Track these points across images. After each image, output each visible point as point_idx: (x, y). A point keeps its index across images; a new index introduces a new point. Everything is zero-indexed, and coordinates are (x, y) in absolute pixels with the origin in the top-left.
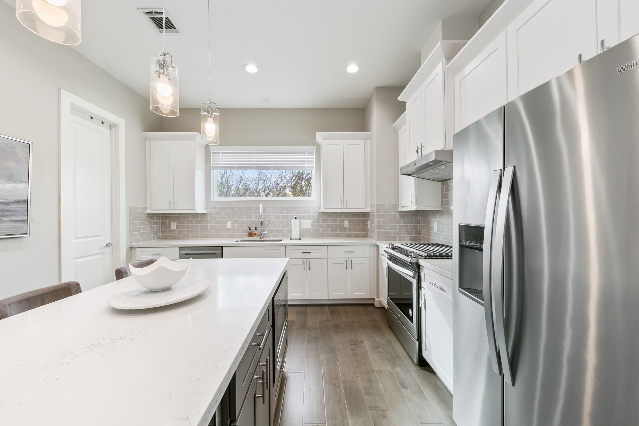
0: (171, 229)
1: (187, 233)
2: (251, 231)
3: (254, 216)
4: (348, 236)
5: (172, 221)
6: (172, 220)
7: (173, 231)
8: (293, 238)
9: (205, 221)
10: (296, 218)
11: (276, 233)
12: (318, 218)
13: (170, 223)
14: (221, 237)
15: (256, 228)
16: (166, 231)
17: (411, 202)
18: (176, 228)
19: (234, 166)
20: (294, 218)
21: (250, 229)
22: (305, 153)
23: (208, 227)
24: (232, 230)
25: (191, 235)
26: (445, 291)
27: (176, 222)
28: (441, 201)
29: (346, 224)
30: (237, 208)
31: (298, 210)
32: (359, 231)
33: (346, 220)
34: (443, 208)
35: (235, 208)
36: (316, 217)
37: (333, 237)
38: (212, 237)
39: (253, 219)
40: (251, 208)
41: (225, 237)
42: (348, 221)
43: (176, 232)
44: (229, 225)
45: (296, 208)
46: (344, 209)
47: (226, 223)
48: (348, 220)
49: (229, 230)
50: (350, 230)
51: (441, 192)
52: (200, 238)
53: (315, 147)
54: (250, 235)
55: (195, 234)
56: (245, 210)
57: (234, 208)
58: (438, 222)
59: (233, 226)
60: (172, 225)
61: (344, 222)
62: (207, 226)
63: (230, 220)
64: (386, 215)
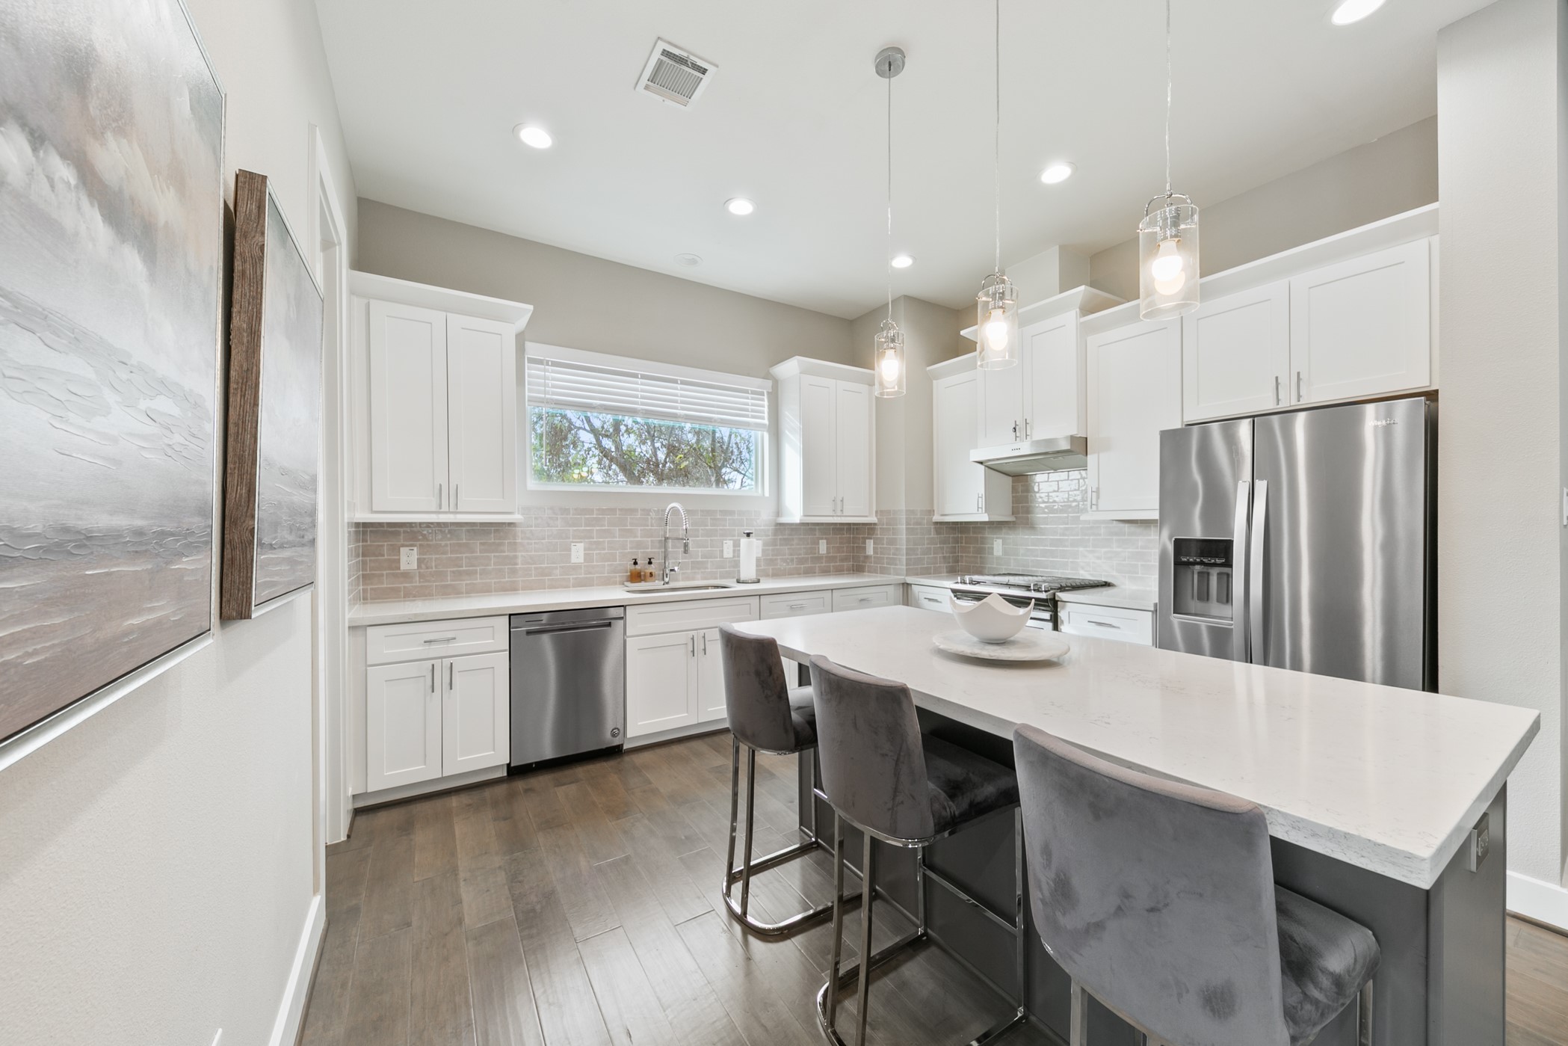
0: (399, 569)
1: (451, 580)
2: (638, 567)
3: (641, 530)
4: (825, 572)
5: (403, 546)
6: (402, 542)
7: (406, 575)
8: (742, 578)
9: (509, 543)
10: (748, 535)
11: (692, 569)
12: (775, 536)
13: (395, 549)
14: (554, 586)
15: (650, 559)
16: (382, 575)
17: (978, 508)
18: (416, 568)
19: (591, 404)
20: (745, 535)
21: (635, 563)
22: (746, 392)
23: (519, 561)
24: (584, 566)
25: (466, 584)
26: (1118, 628)
27: (415, 549)
28: (1013, 507)
29: (823, 547)
30: (598, 510)
31: (736, 517)
32: (842, 560)
33: (822, 539)
34: (1016, 517)
35: (592, 510)
36: (770, 534)
37: (800, 574)
38: (530, 587)
39: (637, 537)
40: (633, 511)
41: (567, 587)
42: (825, 541)
43: (417, 579)
44: (578, 553)
45: (732, 513)
46: (837, 516)
47: (570, 550)
48: (826, 539)
49: (576, 568)
50: (830, 559)
51: (1013, 493)
52: (495, 591)
53: (769, 383)
54: (636, 577)
55: (479, 581)
56: (618, 516)
57: (590, 511)
58: (1004, 540)
59: (588, 557)
60: (403, 559)
61: (818, 544)
62: (516, 557)
63: (581, 542)
64: (917, 529)
